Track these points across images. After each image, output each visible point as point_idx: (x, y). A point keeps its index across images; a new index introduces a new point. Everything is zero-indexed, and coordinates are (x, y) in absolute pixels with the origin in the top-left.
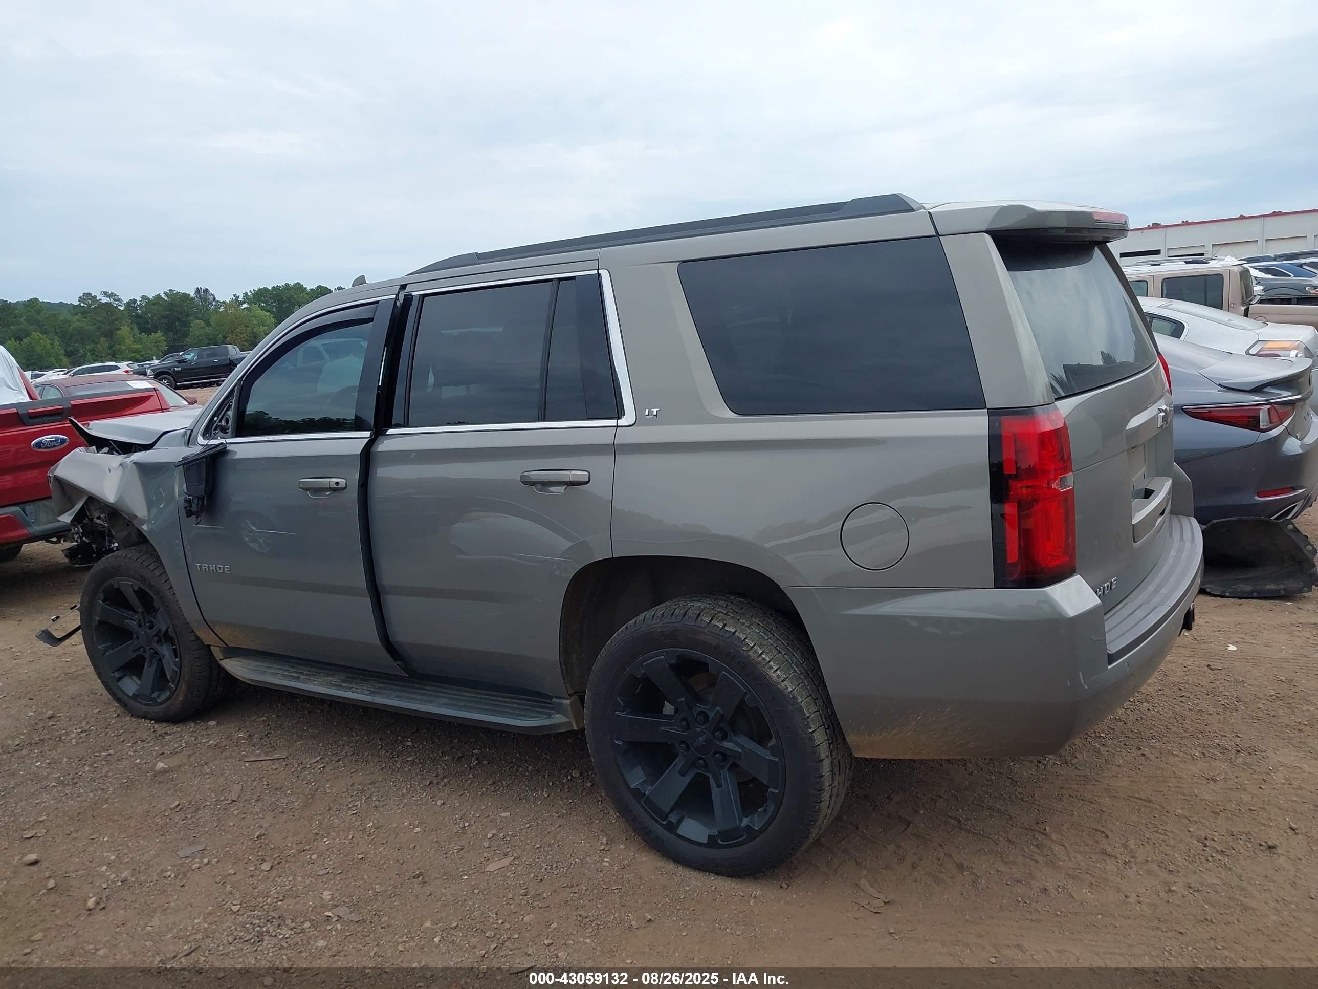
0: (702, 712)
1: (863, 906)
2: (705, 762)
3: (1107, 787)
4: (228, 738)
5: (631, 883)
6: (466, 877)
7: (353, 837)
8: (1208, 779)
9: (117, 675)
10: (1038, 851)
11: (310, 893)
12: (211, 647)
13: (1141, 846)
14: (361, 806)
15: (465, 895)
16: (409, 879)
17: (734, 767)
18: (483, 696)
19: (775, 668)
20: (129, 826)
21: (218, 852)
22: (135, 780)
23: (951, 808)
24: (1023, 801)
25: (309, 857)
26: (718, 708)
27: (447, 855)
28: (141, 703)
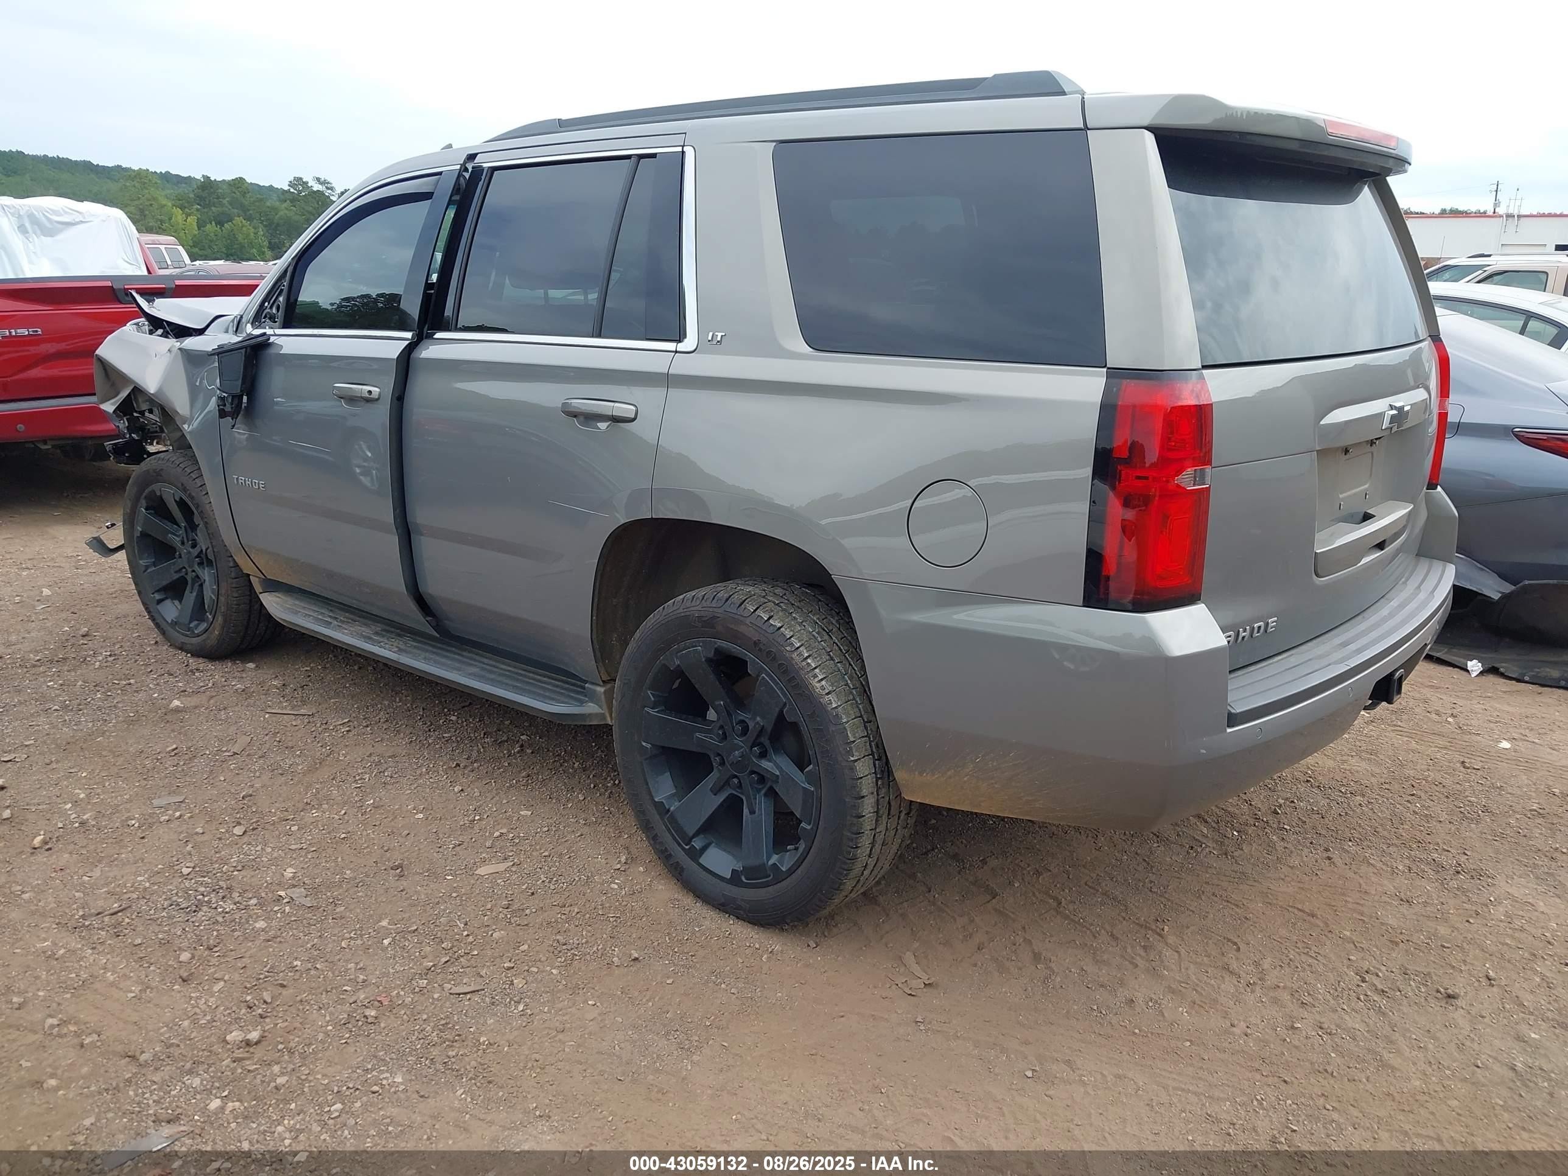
0: (743, 721)
1: (897, 985)
2: (740, 782)
3: (1265, 891)
4: (260, 684)
5: (633, 912)
6: (450, 877)
7: (345, 813)
8: (1402, 900)
9: (157, 596)
10: (1143, 954)
11: (273, 867)
12: (251, 577)
13: (1278, 968)
14: (369, 779)
15: (440, 897)
16: (385, 869)
17: (772, 793)
18: (520, 672)
19: (820, 677)
20: (114, 764)
21: (195, 806)
22: (143, 716)
23: (1056, 886)
24: (1151, 891)
25: (288, 827)
26: (758, 719)
27: (441, 850)
28: (178, 632)
